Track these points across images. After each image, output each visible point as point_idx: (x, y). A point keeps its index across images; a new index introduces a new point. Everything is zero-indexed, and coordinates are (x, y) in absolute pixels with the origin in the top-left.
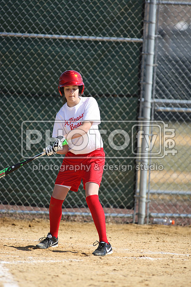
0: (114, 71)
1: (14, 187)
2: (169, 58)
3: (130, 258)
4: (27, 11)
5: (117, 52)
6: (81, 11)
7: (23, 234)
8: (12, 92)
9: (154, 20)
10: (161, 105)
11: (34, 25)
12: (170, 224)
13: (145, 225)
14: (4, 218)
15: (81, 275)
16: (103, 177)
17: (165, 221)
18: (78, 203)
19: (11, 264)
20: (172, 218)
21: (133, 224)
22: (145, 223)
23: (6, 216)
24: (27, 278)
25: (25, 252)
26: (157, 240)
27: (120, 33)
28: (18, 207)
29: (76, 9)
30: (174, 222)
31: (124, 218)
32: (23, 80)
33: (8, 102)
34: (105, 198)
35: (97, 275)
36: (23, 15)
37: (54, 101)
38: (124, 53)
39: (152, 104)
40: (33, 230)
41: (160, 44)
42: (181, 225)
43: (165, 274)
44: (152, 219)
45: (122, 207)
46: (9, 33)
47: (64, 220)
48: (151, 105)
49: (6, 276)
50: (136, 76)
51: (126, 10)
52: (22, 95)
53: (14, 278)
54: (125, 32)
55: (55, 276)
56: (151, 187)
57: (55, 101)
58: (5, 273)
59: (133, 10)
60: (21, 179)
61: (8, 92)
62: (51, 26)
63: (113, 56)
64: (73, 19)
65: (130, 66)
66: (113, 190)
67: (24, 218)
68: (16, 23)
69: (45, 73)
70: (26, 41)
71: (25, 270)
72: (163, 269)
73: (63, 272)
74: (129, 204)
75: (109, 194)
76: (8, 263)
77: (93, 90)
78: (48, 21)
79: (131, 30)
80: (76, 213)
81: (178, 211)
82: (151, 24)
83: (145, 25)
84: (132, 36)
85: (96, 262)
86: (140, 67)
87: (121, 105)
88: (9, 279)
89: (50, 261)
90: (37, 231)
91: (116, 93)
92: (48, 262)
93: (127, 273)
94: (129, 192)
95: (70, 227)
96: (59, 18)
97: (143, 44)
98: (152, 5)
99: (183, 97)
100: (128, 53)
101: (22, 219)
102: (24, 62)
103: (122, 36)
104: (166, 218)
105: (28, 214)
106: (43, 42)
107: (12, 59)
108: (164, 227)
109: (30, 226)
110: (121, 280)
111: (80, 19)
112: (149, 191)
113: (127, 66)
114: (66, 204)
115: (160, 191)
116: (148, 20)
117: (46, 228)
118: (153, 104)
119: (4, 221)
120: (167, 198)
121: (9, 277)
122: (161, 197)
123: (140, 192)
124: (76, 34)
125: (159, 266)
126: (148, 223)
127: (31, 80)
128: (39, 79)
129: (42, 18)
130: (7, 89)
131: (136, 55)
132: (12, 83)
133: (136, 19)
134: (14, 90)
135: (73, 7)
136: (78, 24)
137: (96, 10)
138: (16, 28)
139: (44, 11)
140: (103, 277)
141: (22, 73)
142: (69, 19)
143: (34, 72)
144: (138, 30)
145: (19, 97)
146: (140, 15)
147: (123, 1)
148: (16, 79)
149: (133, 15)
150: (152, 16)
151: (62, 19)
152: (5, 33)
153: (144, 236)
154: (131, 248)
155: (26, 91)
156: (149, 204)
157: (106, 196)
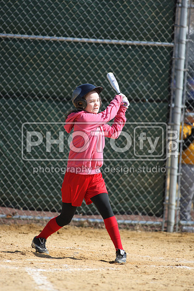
0: (144, 76)
1: (41, 192)
3: (167, 267)
4: (56, 14)
5: (147, 56)
6: (110, 14)
7: (53, 241)
8: (40, 96)
9: (185, 24)
11: (62, 28)
13: (175, 233)
14: (31, 224)
15: (121, 284)
19: (48, 271)
21: (162, 232)
22: (175, 230)
23: (32, 222)
24: (68, 287)
26: (190, 249)
27: (150, 37)
28: (45, 213)
29: (105, 12)
31: (153, 225)
32: (52, 84)
33: (35, 107)
34: (134, 205)
35: (137, 284)
36: (52, 18)
38: (154, 57)
39: (182, 109)
40: (62, 237)
41: (191, 49)
44: (181, 227)
45: (151, 215)
46: (37, 36)
47: (91, 227)
48: (182, 111)
49: (45, 284)
50: (167, 81)
51: (157, 13)
52: (50, 99)
53: (53, 286)
54: (156, 36)
55: (94, 284)
58: (44, 281)
59: (164, 14)
62: (81, 29)
63: (143, 61)
64: (102, 22)
65: (161, 71)
66: (142, 197)
68: (44, 26)
69: (74, 77)
70: (54, 45)
71: (63, 279)
73: (103, 281)
74: (158, 211)
75: (138, 201)
76: (45, 270)
78: (77, 25)
79: (162, 34)
82: (182, 28)
83: (176, 29)
84: (163, 41)
86: (170, 72)
87: (151, 110)
88: (49, 287)
89: (87, 269)
90: (66, 238)
91: (146, 98)
92: (85, 270)
93: (167, 282)
94: (159, 199)
95: (99, 235)
96: (88, 21)
97: (174, 49)
98: (183, 9)
100: (158, 58)
102: (53, 66)
103: (152, 40)
106: (72, 46)
107: (40, 63)
108: (193, 235)
109: (58, 233)
110: (162, 289)
111: (109, 23)
112: (178, 198)
113: (157, 71)
114: (94, 211)
116: (179, 24)
119: (30, 227)
121: (49, 285)
123: (169, 200)
124: (106, 37)
126: (177, 231)
127: (59, 85)
128: (68, 83)
129: (71, 21)
130: (35, 93)
131: (166, 60)
132: (40, 87)
133: (167, 23)
134: (42, 94)
135: (103, 10)
136: (108, 27)
137: (126, 13)
138: (44, 31)
139: (73, 14)
140: (144, 286)
141: (50, 77)
142: (99, 22)
143: (63, 76)
144: (168, 34)
145: (47, 101)
146: (171, 19)
147: (154, 5)
148: (44, 83)
149: (164, 19)
150: (183, 20)
151: (92, 22)
152: (33, 37)
153: (176, 245)
154: (165, 256)
155: (54, 95)
156: (178, 212)
157: (135, 203)
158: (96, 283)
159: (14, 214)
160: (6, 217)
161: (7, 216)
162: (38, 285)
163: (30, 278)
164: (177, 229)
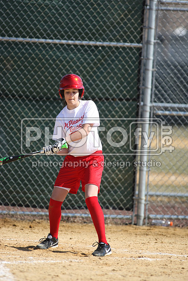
0: (113, 76)
1: (15, 188)
2: (168, 63)
3: (129, 259)
4: (29, 16)
5: (117, 57)
6: (81, 16)
7: (24, 234)
8: (13, 96)
9: (153, 25)
10: (159, 108)
11: (35, 30)
12: (169, 226)
13: (144, 226)
14: (5, 219)
15: (81, 275)
16: (103, 179)
17: (164, 222)
18: (78, 205)
19: (12, 264)
20: (170, 219)
21: (132, 225)
22: (144, 224)
23: (7, 217)
24: (27, 278)
25: (25, 252)
26: (156, 241)
27: (120, 38)
28: (19, 208)
29: (76, 14)
30: (172, 223)
31: (124, 219)
32: (25, 84)
33: (9, 106)
34: (104, 200)
35: (97, 275)
36: (25, 20)
37: (54, 105)
38: (124, 58)
39: (150, 107)
40: (33, 231)
41: (158, 49)
42: (179, 227)
43: (163, 274)
44: (150, 220)
45: (121, 209)
46: (11, 38)
47: (64, 221)
48: (150, 109)
49: (7, 275)
50: (136, 80)
51: (126, 15)
52: (23, 98)
53: (14, 277)
54: (125, 37)
55: (55, 276)
56: (149, 189)
57: (56, 105)
58: (5, 273)
59: (133, 16)
60: (22, 180)
61: (10, 95)
62: (52, 31)
63: (113, 61)
64: (73, 24)
65: (130, 71)
66: (112, 192)
67: (24, 219)
68: (17, 28)
69: (46, 77)
70: (27, 46)
71: (25, 270)
72: (162, 270)
73: (63, 272)
74: (128, 206)
75: (108, 196)
76: (9, 263)
77: (93, 94)
78: (49, 27)
79: (130, 35)
80: (76, 215)
81: (176, 213)
82: (150, 30)
83: (145, 31)
84: (132, 42)
85: (95, 262)
86: (139, 72)
87: (120, 108)
88: (10, 278)
89: (50, 261)
90: (38, 231)
91: (116, 97)
92: (48, 262)
93: (125, 273)
94: (129, 193)
95: (70, 228)
96: (60, 23)
97: (143, 49)
98: (151, 11)
99: (182, 101)
100: (127, 58)
101: (22, 220)
102: (26, 67)
103: (121, 41)
104: (165, 220)
105: (28, 215)
106: (44, 47)
107: (14, 64)
108: (162, 228)
109: (30, 227)
110: (120, 280)
111: (80, 25)
112: (148, 193)
113: (126, 70)
114: (66, 205)
115: (158, 193)
116: (147, 26)
117: (46, 228)
118: (152, 108)
119: (5, 222)
120: (166, 200)
122: (159, 199)
123: (139, 194)
124: (77, 39)
125: (157, 267)
126: (146, 225)
127: (32, 84)
128: (40, 83)
129: (43, 23)
130: (8, 93)
131: (135, 60)
132: (14, 87)
133: (136, 25)
134: (15, 94)
135: (74, 12)
136: (79, 29)
137: (96, 15)
138: (17, 33)
139: (45, 16)
140: (103, 277)
141: (23, 77)
142: (70, 24)
143: (35, 77)
144: (137, 35)
145: (20, 101)
146: (139, 21)
147: (123, 7)
148: (18, 83)
149: (133, 20)
150: (151, 22)
151: (63, 24)
152: (6, 38)
153: (143, 237)
154: (129, 249)
155: (27, 94)
156: (147, 206)
157: (106, 198)
158: (56, 275)
164: (146, 223)
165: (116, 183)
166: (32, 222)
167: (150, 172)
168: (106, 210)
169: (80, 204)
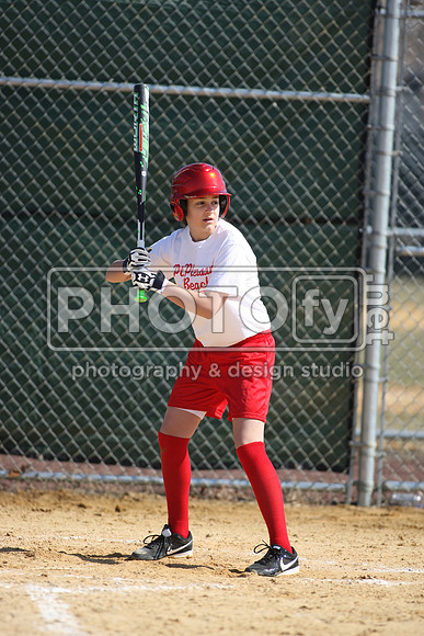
0: (305, 167)
1: (82, 422)
3: (339, 582)
4: (114, 33)
5: (312, 125)
6: (231, 33)
7: (103, 526)
8: (79, 213)
9: (395, 53)
10: (408, 241)
11: (127, 63)
13: (374, 507)
14: (61, 491)
15: (230, 619)
16: (280, 400)
18: (224, 459)
19: (75, 593)
21: (347, 506)
22: (374, 503)
23: (65, 486)
24: (109, 626)
25: (105, 567)
26: (400, 542)
27: (318, 82)
28: (92, 466)
29: (220, 28)
31: (328, 492)
32: (104, 185)
33: (70, 235)
34: (285, 448)
35: (265, 618)
36: (105, 41)
38: (328, 126)
39: (388, 239)
40: (125, 518)
41: (406, 107)
43: (415, 616)
44: (388, 494)
45: (322, 468)
46: (73, 82)
47: (193, 496)
48: (388, 242)
49: (63, 620)
50: (355, 177)
51: (333, 30)
52: (102, 218)
53: (79, 624)
54: (331, 79)
55: (171, 620)
56: (386, 422)
58: (60, 613)
59: (348, 31)
60: (100, 404)
61: (71, 212)
62: (167, 66)
63: (303, 133)
64: (214, 51)
65: (341, 156)
66: (302, 430)
67: (104, 492)
68: (88, 59)
70: (109, 100)
71: (104, 608)
72: (412, 607)
73: (190, 613)
74: (338, 461)
75: (293, 440)
76: (68, 591)
77: (260, 208)
78: (159, 56)
79: (343, 75)
80: (220, 482)
82: (387, 62)
83: (375, 65)
84: (346, 90)
85: (262, 589)
86: (363, 158)
87: (320, 241)
88: (69, 626)
89: (161, 586)
90: (133, 520)
91: (310, 216)
92: (157, 589)
93: (330, 614)
94: (339, 434)
95: (206, 513)
96: (183, 48)
97: (371, 107)
98: (389, 20)
100: (336, 127)
101: (100, 493)
102: (106, 147)
103: (323, 88)
104: (421, 493)
105: (113, 482)
107: (80, 140)
108: (414, 513)
109: (118, 510)
110: (317, 630)
111: (229, 52)
112: (382, 432)
113: (334, 155)
114: (198, 461)
115: (406, 433)
116: (380, 53)
117: (153, 513)
118: (392, 240)
119: (60, 498)
120: (423, 448)
121: (69, 623)
122: (409, 446)
123: (362, 435)
124: (222, 84)
125: (403, 600)
126: (379, 505)
127: (120, 187)
129: (147, 49)
130: (68, 206)
131: (353, 131)
132: (80, 192)
133: (355, 52)
134: (84, 208)
135: (215, 23)
136: (226, 61)
137: (266, 30)
138: (87, 70)
139: (150, 32)
140: (279, 622)
141: (101, 170)
142: (206, 51)
143: (129, 169)
144: (358, 74)
145: (94, 224)
146: (363, 43)
147: (326, 12)
148: (89, 184)
149: (348, 42)
150: (390, 44)
151: (191, 50)
152: (64, 83)
153: (370, 533)
154: (341, 559)
155: (110, 210)
156: (381, 462)
157: (288, 443)
158: (174, 618)
159: (23, 469)
160: (7, 476)
161: (10, 473)
162: (47, 623)
163: (32, 607)
164: (379, 501)
165: (311, 411)
166: (121, 499)
167: (387, 385)
168: (288, 472)
169: (228, 457)
